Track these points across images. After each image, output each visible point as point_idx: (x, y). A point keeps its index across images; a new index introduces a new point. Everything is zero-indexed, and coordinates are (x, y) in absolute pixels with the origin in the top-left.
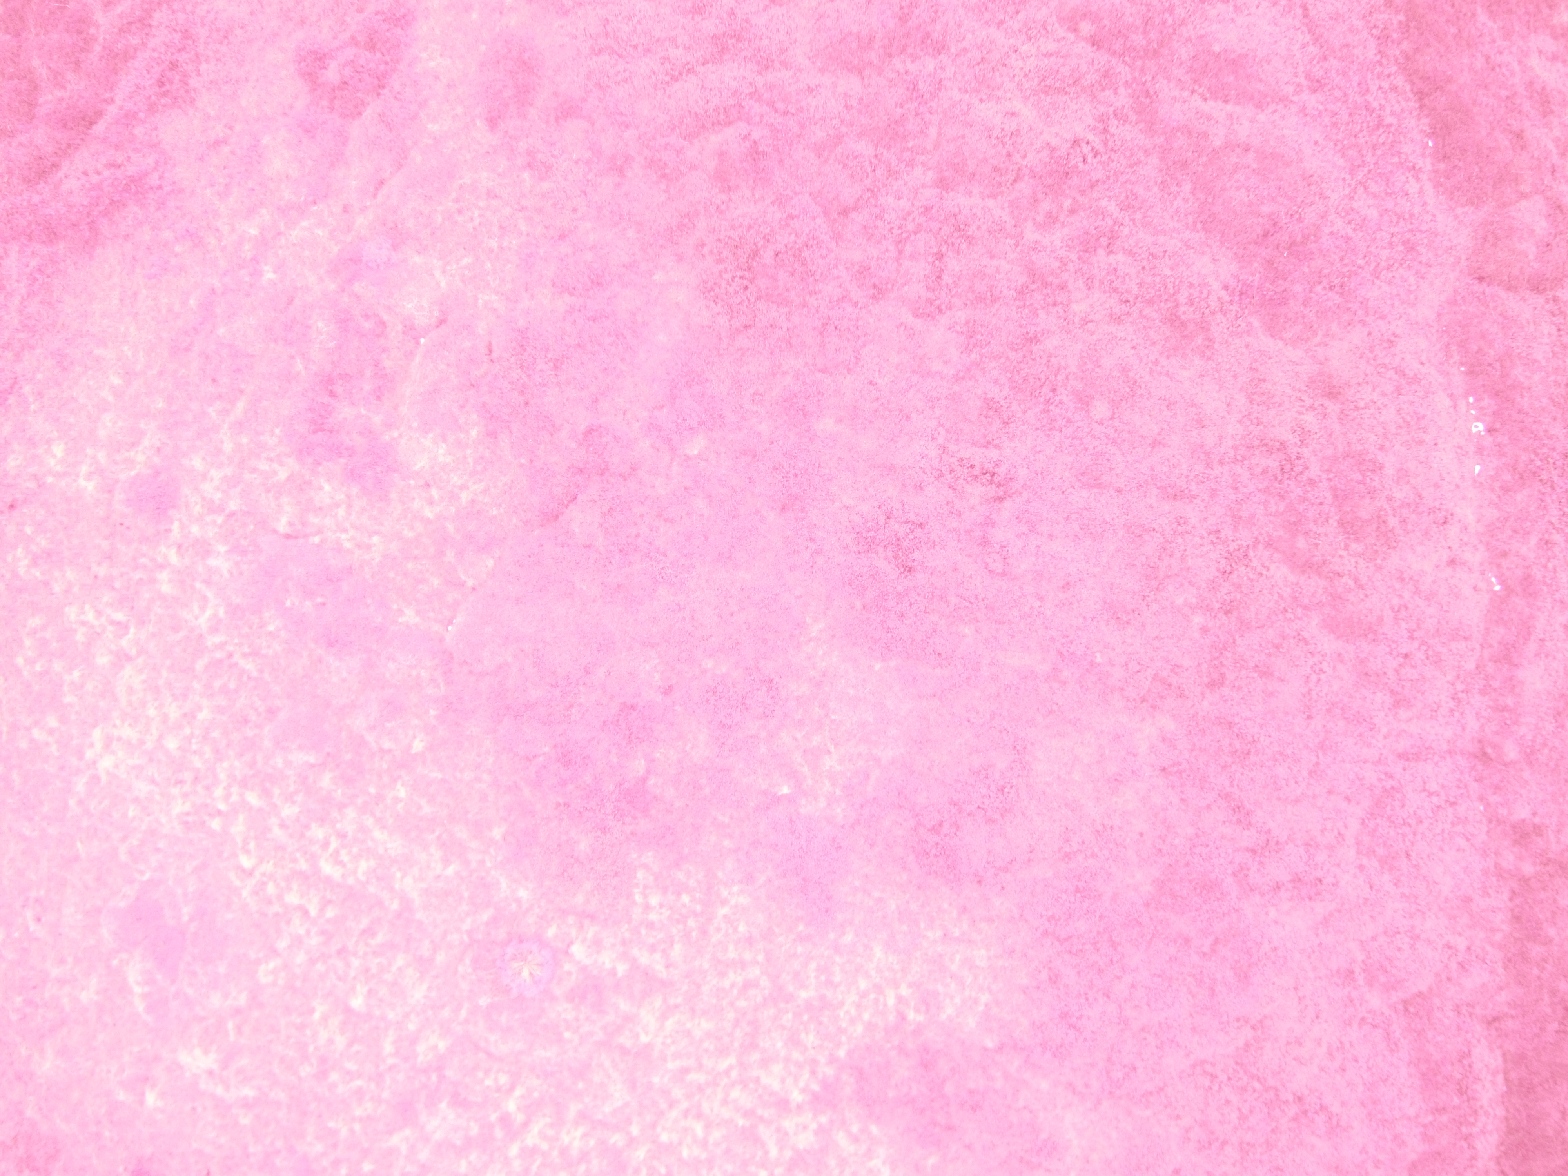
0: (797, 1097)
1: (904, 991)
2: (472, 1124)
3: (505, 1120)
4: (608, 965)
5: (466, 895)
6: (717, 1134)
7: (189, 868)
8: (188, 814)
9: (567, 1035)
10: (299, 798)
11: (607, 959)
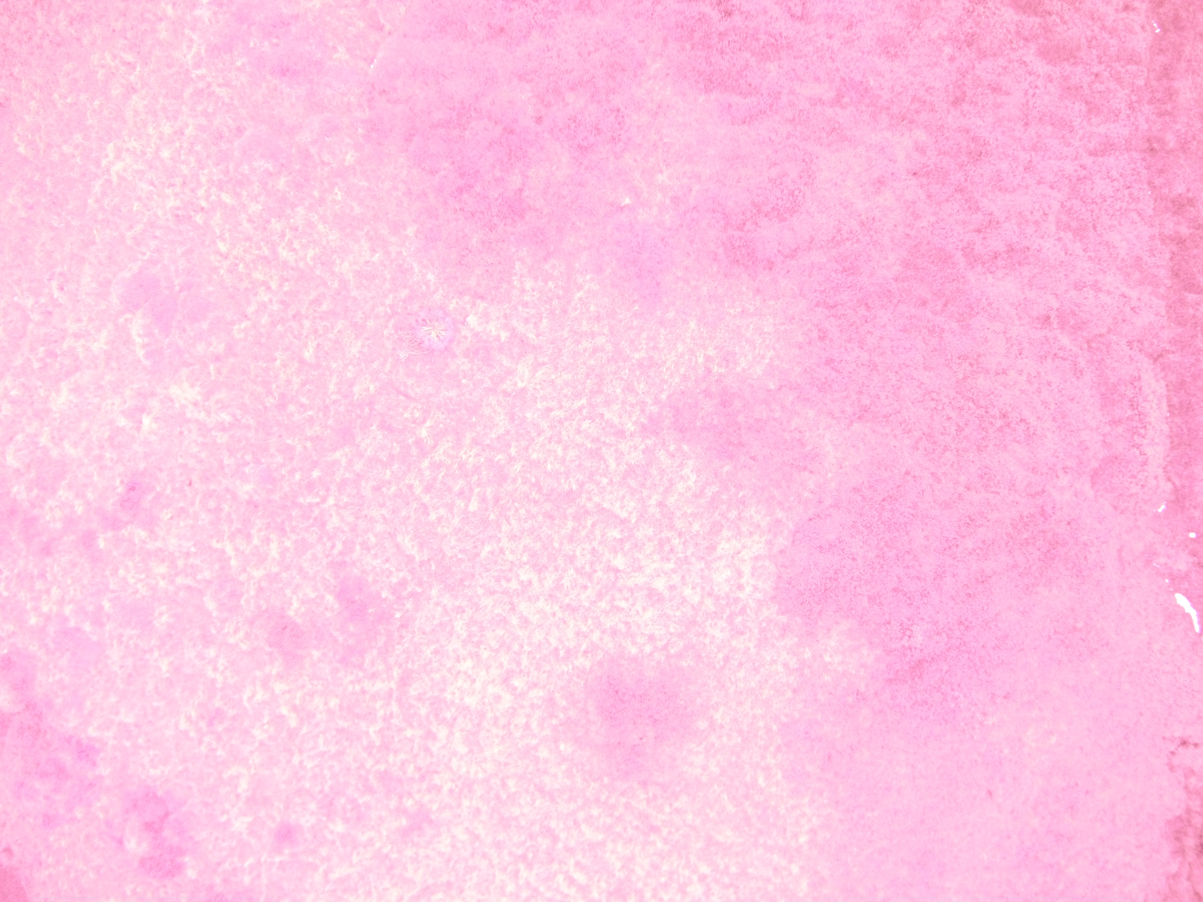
0: (630, 427)
1: (711, 352)
2: (395, 445)
3: (419, 442)
4: (494, 333)
5: (388, 277)
6: (572, 453)
7: (179, 251)
8: (178, 208)
9: (464, 381)
10: (262, 198)
11: (492, 328)
